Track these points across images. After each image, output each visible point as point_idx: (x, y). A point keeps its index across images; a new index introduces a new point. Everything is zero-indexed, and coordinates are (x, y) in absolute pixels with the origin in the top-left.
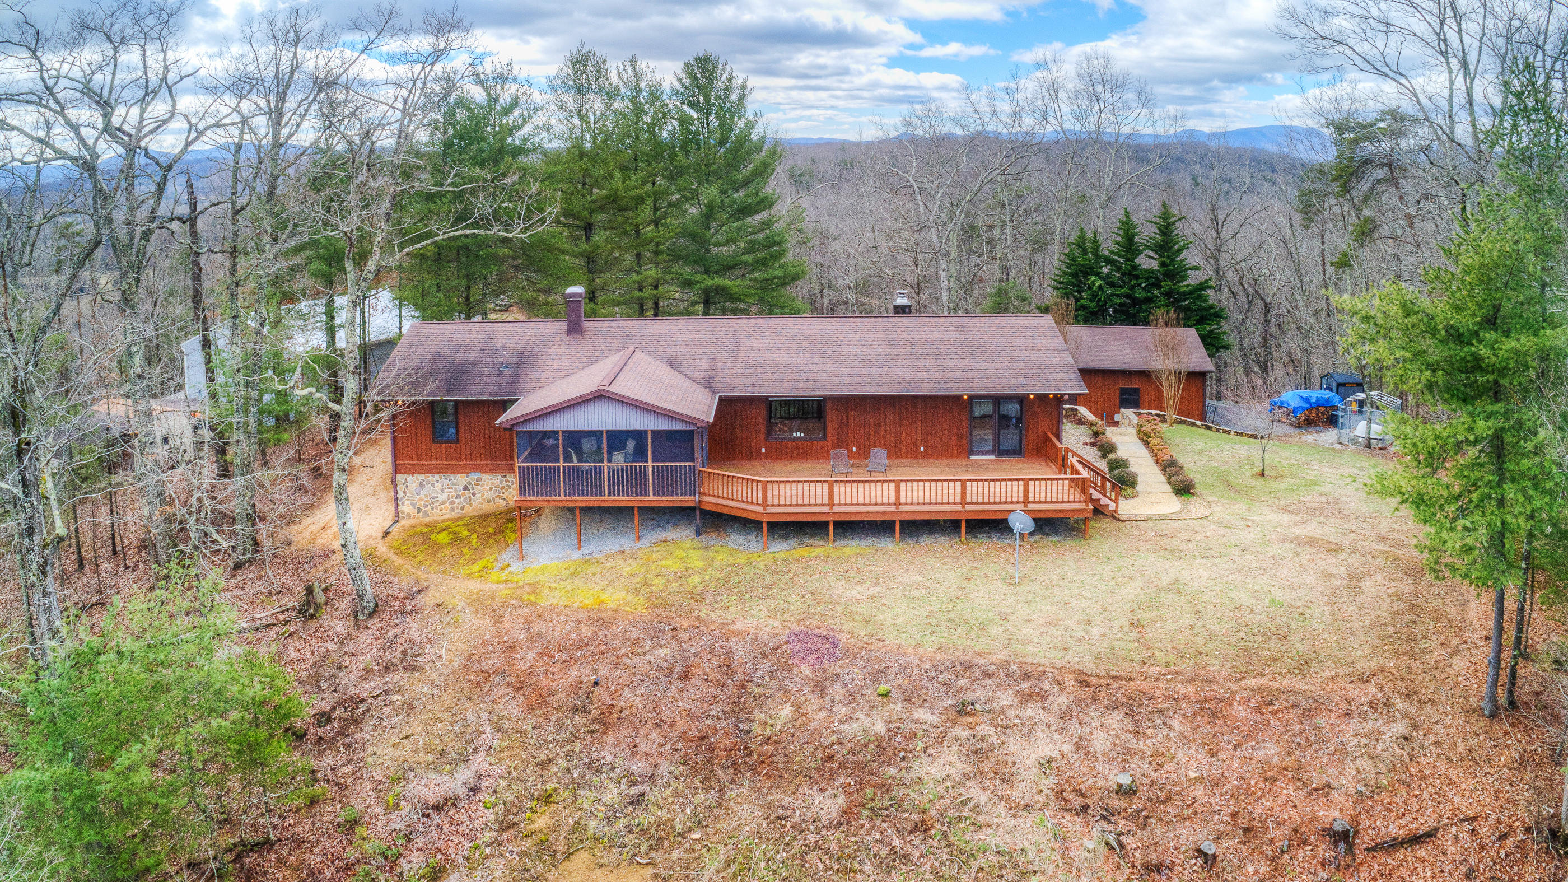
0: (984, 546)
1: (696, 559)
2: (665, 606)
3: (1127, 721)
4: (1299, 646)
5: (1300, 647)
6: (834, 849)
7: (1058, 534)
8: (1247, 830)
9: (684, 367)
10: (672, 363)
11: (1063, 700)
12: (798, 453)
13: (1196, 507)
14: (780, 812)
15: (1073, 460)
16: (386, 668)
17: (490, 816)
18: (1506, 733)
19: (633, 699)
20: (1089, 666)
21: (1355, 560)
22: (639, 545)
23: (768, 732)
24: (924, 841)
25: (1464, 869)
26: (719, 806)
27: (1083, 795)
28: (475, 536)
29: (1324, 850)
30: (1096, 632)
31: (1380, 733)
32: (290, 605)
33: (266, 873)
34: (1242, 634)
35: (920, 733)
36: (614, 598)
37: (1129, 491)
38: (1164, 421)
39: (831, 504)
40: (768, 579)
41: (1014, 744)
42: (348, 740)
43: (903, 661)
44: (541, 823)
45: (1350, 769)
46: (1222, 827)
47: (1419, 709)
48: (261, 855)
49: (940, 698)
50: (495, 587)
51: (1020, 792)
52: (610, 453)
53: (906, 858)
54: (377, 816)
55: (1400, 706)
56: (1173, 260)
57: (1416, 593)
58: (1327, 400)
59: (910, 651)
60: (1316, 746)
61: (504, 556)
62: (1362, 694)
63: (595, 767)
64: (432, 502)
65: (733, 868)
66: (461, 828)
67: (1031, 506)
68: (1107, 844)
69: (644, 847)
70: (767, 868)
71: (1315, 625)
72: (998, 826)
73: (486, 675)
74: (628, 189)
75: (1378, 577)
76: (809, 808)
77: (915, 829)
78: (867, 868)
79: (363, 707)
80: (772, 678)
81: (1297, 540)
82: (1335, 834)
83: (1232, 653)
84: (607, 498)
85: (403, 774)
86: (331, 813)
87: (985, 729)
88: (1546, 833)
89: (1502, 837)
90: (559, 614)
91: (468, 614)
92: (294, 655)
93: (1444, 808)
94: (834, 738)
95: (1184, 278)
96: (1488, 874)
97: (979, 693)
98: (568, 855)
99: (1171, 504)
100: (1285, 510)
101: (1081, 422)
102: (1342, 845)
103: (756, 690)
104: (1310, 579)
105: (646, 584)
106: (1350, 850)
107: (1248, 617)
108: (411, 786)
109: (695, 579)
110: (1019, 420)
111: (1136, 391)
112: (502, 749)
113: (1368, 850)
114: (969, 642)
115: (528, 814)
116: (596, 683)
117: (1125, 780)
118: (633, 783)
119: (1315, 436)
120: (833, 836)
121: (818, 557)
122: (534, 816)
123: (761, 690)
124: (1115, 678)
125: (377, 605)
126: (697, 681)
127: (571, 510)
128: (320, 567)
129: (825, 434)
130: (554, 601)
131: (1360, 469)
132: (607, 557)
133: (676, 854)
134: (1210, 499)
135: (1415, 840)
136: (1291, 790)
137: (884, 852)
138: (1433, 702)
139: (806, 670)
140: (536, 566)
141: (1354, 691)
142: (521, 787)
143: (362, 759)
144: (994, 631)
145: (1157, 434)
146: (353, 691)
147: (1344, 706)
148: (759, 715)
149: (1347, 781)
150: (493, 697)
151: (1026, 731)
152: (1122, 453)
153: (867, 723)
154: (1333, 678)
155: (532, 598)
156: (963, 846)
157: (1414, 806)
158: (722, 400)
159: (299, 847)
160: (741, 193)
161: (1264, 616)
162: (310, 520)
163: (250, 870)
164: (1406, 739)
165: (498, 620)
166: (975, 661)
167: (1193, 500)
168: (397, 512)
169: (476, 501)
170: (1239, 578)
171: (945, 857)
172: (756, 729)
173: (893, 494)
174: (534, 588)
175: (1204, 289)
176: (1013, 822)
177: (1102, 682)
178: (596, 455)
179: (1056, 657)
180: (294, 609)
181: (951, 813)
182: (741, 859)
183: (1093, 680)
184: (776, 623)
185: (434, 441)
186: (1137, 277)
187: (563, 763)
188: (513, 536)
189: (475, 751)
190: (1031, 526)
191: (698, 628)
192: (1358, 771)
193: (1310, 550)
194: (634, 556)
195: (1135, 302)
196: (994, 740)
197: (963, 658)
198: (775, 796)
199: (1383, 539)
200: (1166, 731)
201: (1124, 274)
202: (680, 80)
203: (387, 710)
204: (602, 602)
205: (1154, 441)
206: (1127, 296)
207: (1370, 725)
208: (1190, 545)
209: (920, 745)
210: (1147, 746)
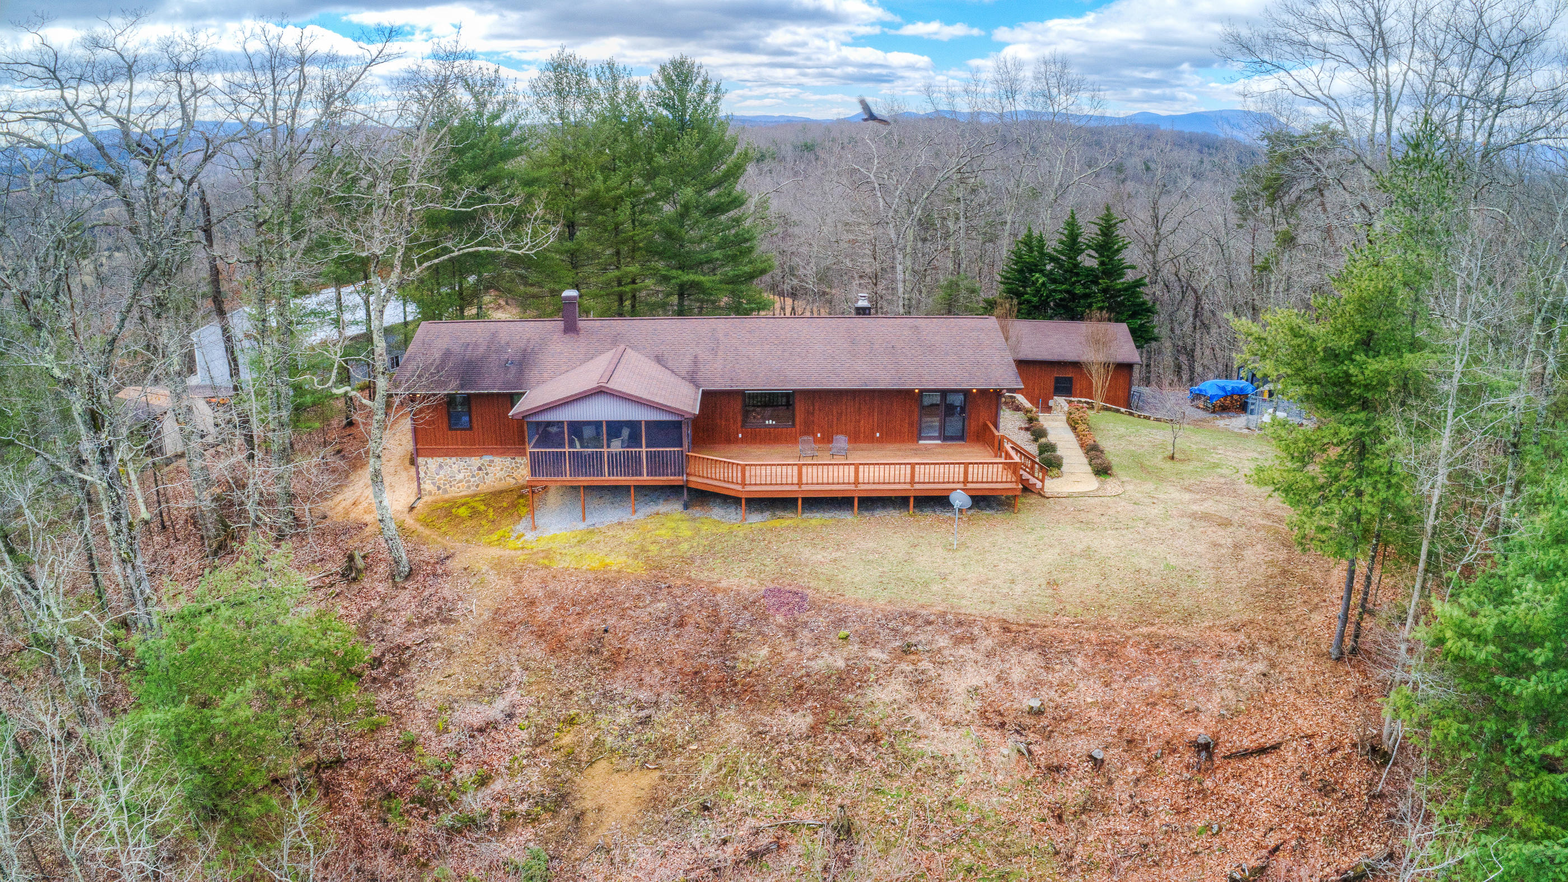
0: (929, 517)
1: (685, 530)
2: (661, 568)
3: (1040, 659)
4: (1185, 601)
5: (1186, 603)
6: (804, 755)
7: (992, 508)
8: (1129, 742)
9: (670, 364)
10: (659, 360)
11: (989, 642)
12: (770, 438)
13: (1112, 486)
14: (761, 728)
15: (1008, 446)
16: (425, 621)
17: (524, 735)
18: (1348, 673)
19: (638, 643)
20: (1011, 616)
21: (1241, 534)
22: (634, 517)
23: (750, 668)
24: (874, 749)
25: (1299, 773)
26: (712, 724)
27: (1001, 715)
28: (491, 510)
29: (1189, 757)
30: (1018, 589)
31: (1244, 670)
32: (333, 570)
33: (340, 784)
34: (1139, 592)
35: (873, 668)
36: (617, 561)
37: (1055, 471)
38: (1093, 408)
39: (800, 483)
40: (747, 546)
41: (948, 676)
42: (398, 679)
43: (859, 612)
44: (567, 740)
45: (1216, 697)
46: (1110, 739)
47: (1278, 652)
48: (334, 771)
49: (889, 641)
50: (513, 553)
51: (952, 712)
52: (609, 441)
53: (860, 761)
54: (430, 738)
55: (1263, 650)
56: (1111, 259)
57: (1289, 561)
58: (1242, 389)
59: (865, 604)
60: (1190, 680)
61: (519, 527)
62: (1231, 640)
63: (608, 696)
64: (450, 480)
65: (724, 771)
66: (501, 745)
67: (970, 486)
68: (1019, 751)
69: (652, 756)
70: (751, 770)
71: (1201, 586)
72: (934, 737)
73: (512, 626)
74: (608, 190)
75: (1259, 547)
76: (783, 725)
77: (868, 740)
78: (830, 769)
79: (408, 653)
80: (752, 625)
81: (1194, 516)
82: (1199, 745)
83: (1129, 606)
84: (607, 478)
85: (449, 705)
86: (389, 737)
87: (925, 664)
88: (1368, 748)
89: (1333, 750)
90: (571, 575)
91: (492, 576)
92: (342, 612)
93: (1289, 729)
94: (803, 672)
95: (1121, 275)
96: (1318, 777)
97: (921, 637)
98: (591, 764)
99: (1090, 483)
100: (1187, 489)
101: (1018, 408)
102: (1204, 754)
103: (739, 635)
104: (1201, 548)
105: (643, 549)
106: (1210, 756)
107: (1145, 578)
108: (457, 714)
109: (685, 546)
110: (963, 410)
111: (1070, 380)
112: (531, 684)
113: (1225, 757)
114: (914, 597)
115: (556, 733)
116: (606, 631)
117: (1036, 703)
118: (641, 708)
119: (1227, 421)
120: (803, 747)
121: (788, 527)
122: (561, 735)
123: (743, 635)
124: (1032, 626)
125: (411, 569)
126: (690, 628)
127: (575, 488)
128: (355, 538)
129: (794, 421)
130: (566, 565)
131: (1261, 453)
132: (609, 528)
133: (677, 761)
134: (1124, 479)
135: (1262, 751)
136: (1167, 712)
137: (843, 757)
138: (1290, 647)
139: (780, 619)
140: (547, 535)
141: (1226, 638)
142: (549, 713)
143: (412, 694)
144: (935, 588)
145: (1085, 421)
146: (398, 640)
147: (1218, 649)
148: (742, 655)
149: (1212, 706)
150: (519, 643)
151: (958, 666)
152: (1052, 438)
153: (830, 660)
154: (1210, 628)
155: (546, 562)
156: (905, 752)
157: (1264, 725)
158: (705, 394)
159: (366, 764)
160: (713, 193)
161: (1159, 578)
162: (340, 497)
163: (327, 782)
164: (1264, 675)
165: (519, 580)
166: (919, 611)
167: (1109, 479)
168: (419, 490)
169: (490, 480)
170: (1141, 546)
171: (891, 761)
172: (740, 665)
173: (852, 474)
174: (548, 554)
175: (1138, 286)
176: (945, 735)
177: (1022, 628)
178: (596, 441)
179: (986, 609)
180: (337, 573)
181: (896, 728)
182: (730, 763)
183: (1014, 627)
184: (755, 582)
185: (450, 429)
186: (1077, 274)
187: (582, 694)
188: (525, 510)
189: (508, 686)
190: (969, 502)
191: (690, 585)
192: (1222, 699)
193: (1204, 524)
194: (631, 526)
195: (1074, 297)
196: (932, 673)
197: (909, 610)
198: (757, 716)
199: (1268, 516)
200: (1070, 667)
201: (1066, 271)
202: (656, 82)
203: (430, 655)
204: (607, 565)
205: (1081, 427)
206: (1067, 292)
207: (1236, 664)
208: (1103, 519)
209: (873, 677)
210: (1054, 678)
